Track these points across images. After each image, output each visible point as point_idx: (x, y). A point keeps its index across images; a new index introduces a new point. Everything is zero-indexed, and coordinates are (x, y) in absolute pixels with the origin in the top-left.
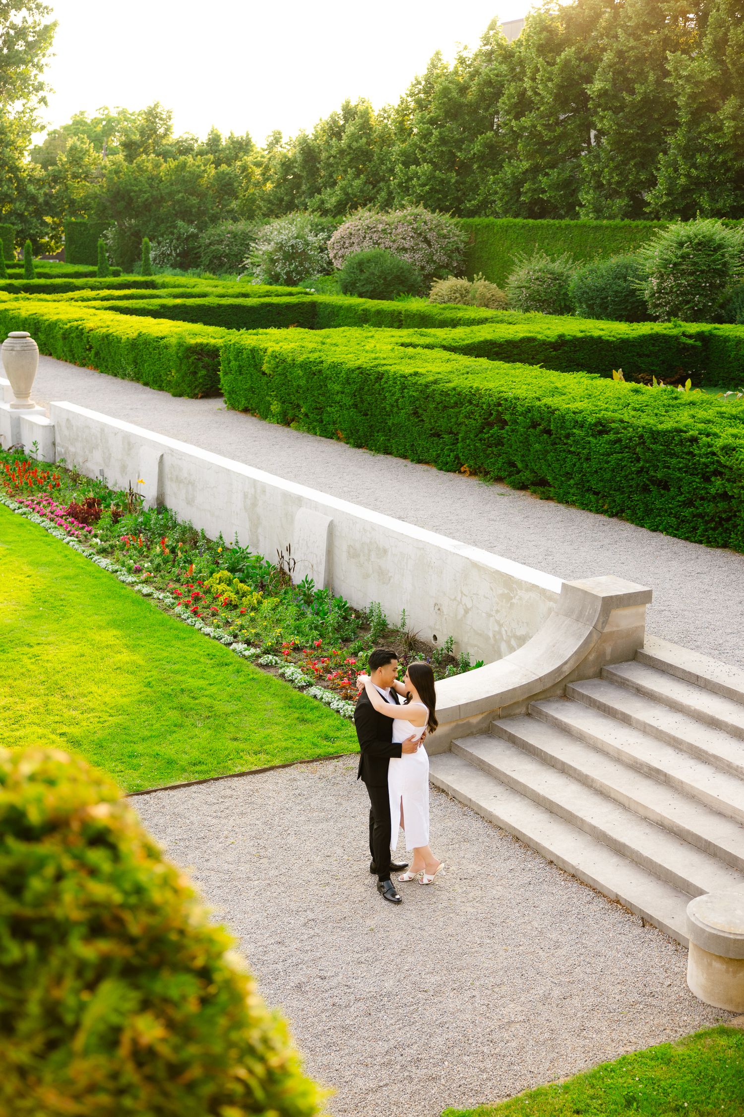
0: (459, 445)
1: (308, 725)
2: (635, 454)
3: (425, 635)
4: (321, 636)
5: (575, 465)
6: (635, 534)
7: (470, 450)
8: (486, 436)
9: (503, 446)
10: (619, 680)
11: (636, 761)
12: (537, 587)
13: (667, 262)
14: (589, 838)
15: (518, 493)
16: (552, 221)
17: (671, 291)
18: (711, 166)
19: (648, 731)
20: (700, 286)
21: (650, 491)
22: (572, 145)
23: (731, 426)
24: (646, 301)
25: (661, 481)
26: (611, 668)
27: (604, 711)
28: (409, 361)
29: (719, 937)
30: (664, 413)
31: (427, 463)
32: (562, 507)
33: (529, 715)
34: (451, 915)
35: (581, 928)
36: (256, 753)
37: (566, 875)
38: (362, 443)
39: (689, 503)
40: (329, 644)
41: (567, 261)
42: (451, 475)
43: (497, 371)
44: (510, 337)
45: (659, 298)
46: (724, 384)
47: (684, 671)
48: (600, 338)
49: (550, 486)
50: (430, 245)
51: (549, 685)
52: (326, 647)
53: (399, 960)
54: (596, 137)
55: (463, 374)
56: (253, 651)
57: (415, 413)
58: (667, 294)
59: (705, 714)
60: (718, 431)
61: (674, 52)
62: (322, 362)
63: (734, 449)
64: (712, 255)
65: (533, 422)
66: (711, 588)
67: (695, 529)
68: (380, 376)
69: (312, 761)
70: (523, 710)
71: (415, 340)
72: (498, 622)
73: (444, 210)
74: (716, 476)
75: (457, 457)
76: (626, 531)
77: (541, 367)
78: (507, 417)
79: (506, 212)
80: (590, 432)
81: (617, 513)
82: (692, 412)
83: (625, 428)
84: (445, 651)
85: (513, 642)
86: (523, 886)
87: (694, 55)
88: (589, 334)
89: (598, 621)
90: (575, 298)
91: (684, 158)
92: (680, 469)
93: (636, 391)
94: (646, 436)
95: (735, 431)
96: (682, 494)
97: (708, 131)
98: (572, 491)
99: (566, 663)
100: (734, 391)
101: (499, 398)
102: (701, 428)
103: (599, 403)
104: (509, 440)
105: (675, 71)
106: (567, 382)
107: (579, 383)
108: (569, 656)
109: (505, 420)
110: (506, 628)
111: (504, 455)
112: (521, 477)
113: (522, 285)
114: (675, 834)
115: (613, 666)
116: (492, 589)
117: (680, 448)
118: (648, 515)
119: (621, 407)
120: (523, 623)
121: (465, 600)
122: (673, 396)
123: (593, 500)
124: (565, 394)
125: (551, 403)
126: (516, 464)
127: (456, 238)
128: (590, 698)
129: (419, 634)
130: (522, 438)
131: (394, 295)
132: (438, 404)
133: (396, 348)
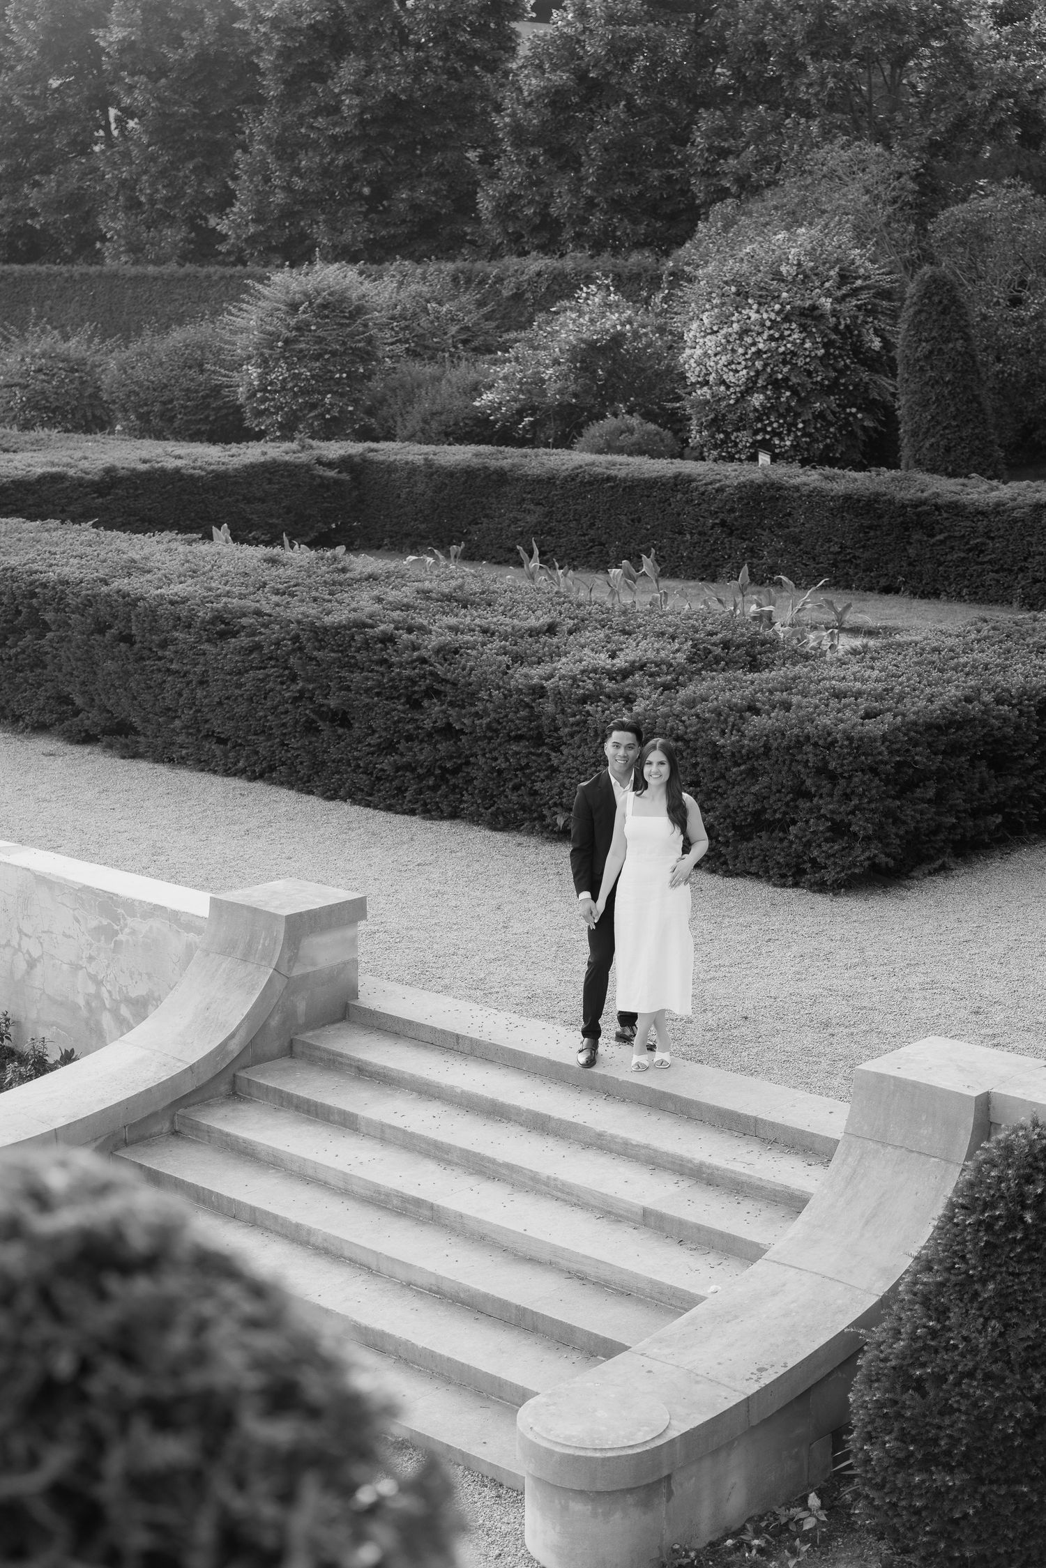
2: (286, 668)
5: (180, 695)
6: (299, 807)
8: (13, 651)
9: (45, 667)
10: (325, 1056)
11: (377, 1189)
12: (163, 909)
13: (275, 336)
15: (78, 750)
16: (55, 268)
17: (283, 388)
18: (326, 172)
19: (386, 1136)
20: (332, 378)
21: (318, 731)
22: (78, 134)
23: (444, 613)
24: (242, 406)
25: (335, 714)
26: (308, 1037)
27: (308, 1112)
29: (577, 1459)
30: (328, 597)
32: (162, 769)
33: (175, 1133)
39: (388, 747)
41: (90, 340)
43: (17, 535)
44: (17, 474)
45: (264, 400)
46: (392, 543)
47: (433, 1030)
48: (177, 471)
49: (137, 733)
51: (205, 1078)
54: (118, 119)
58: (276, 392)
59: (480, 1098)
60: (425, 623)
63: (456, 652)
64: (348, 325)
65: (97, 623)
66: (446, 888)
67: (401, 790)
70: (166, 1126)
72: (93, 978)
74: (430, 698)
76: (284, 801)
77: (95, 526)
78: (49, 616)
80: (204, 635)
81: (262, 772)
82: (376, 593)
83: (265, 626)
85: (125, 1011)
88: (157, 466)
89: (280, 957)
90: (114, 402)
91: (279, 158)
92: (367, 690)
93: (273, 561)
94: (304, 637)
95: (452, 621)
96: (374, 732)
97: (316, 113)
98: (180, 739)
99: (232, 1036)
100: (417, 553)
101: (32, 583)
102: (396, 618)
103: (213, 585)
104: (54, 657)
105: (250, 10)
106: (146, 551)
107: (169, 550)
108: (238, 1022)
109: (45, 622)
110: (109, 988)
111: (49, 685)
112: (82, 720)
113: (12, 381)
114: (463, 1303)
115: (310, 1034)
116: (78, 921)
117: (364, 653)
118: (317, 773)
119: (251, 589)
120: (140, 974)
121: (27, 944)
122: (340, 566)
123: (218, 753)
124: (149, 572)
125: (127, 588)
126: (72, 700)
128: (281, 1091)
130: (79, 653)
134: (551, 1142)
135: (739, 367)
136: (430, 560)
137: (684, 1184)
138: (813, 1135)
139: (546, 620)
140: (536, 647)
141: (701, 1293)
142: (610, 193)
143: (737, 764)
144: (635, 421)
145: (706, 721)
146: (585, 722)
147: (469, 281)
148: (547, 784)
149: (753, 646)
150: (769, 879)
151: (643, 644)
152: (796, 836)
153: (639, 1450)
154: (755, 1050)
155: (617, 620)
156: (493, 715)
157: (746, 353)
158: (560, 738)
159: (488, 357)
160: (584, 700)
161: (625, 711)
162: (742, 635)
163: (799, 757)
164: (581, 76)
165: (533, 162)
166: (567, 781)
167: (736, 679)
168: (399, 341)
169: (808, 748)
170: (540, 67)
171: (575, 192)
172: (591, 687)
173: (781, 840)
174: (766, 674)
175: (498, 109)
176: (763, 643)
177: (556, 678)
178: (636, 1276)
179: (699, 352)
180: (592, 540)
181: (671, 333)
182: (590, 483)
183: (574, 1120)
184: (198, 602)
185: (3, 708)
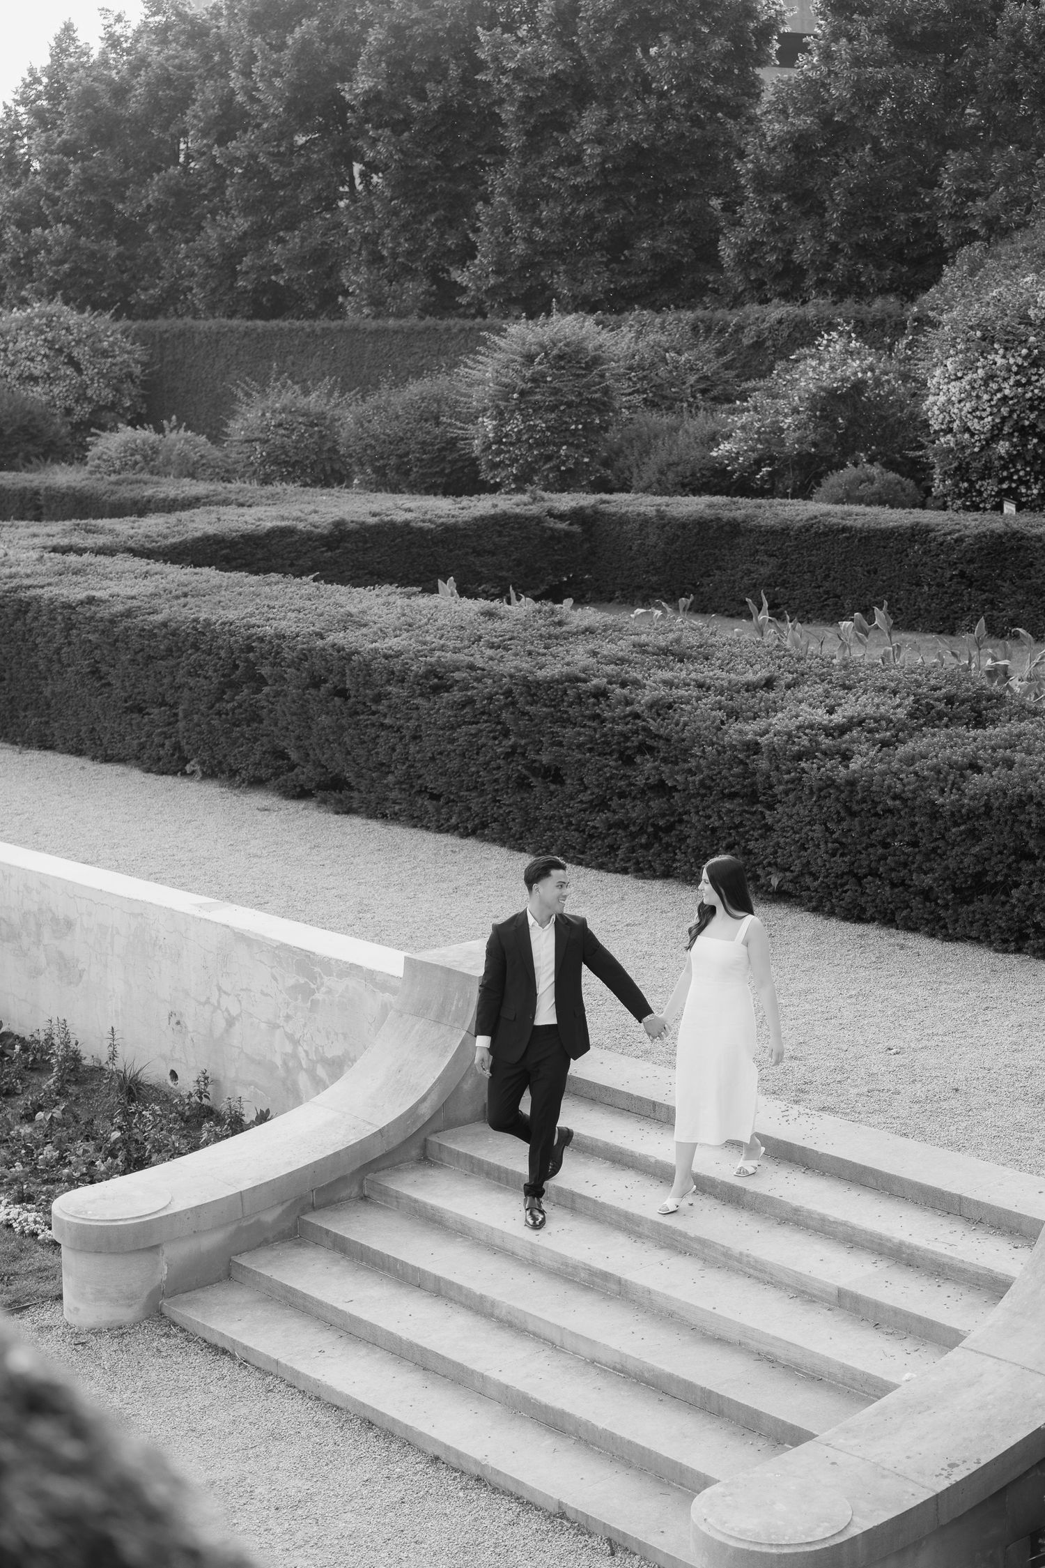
0: (181, 725)
2: (499, 723)
3: (154, 1073)
5: (394, 750)
6: (510, 864)
7: (201, 733)
8: (230, 705)
9: (261, 722)
11: (565, 1261)
12: (359, 968)
13: (510, 388)
14: (499, 1408)
15: (292, 805)
16: (298, 323)
17: (519, 440)
18: (566, 223)
20: (567, 429)
21: (530, 787)
22: (323, 190)
23: (660, 667)
24: (477, 458)
25: (548, 770)
27: (499, 1179)
28: (74, 579)
29: (752, 1554)
30: (542, 651)
31: (121, 760)
32: (375, 825)
33: (365, 1198)
37: (465, 1479)
39: (601, 804)
41: (330, 394)
42: (169, 780)
43: (238, 589)
44: (247, 528)
45: (499, 452)
46: (624, 596)
47: (630, 1096)
48: (407, 524)
49: (351, 788)
50: (79, 371)
51: (396, 1142)
54: (362, 174)
55: (177, 597)
57: (95, 672)
58: (512, 444)
60: (640, 677)
61: (489, 29)
63: (670, 707)
64: (584, 376)
65: (312, 677)
67: (613, 848)
68: (23, 608)
70: (354, 1190)
71: (77, 540)
72: (290, 1037)
73: (99, 306)
74: (643, 754)
75: (177, 747)
77: (315, 580)
78: (265, 671)
79: (212, 308)
80: (418, 689)
81: (474, 829)
82: (591, 646)
83: (478, 680)
84: (195, 1099)
85: (321, 1072)
86: (392, 1507)
87: (523, 32)
88: (386, 519)
90: (351, 456)
91: (520, 210)
92: (580, 746)
93: (490, 614)
94: (517, 691)
95: (668, 675)
96: (586, 788)
97: (557, 165)
98: (392, 795)
99: (423, 1099)
100: (644, 607)
101: (249, 638)
102: (610, 672)
103: (428, 638)
104: (271, 711)
105: (493, 61)
106: (366, 603)
107: (387, 604)
108: (429, 1086)
109: (262, 676)
110: (306, 1048)
111: (265, 739)
112: (297, 775)
113: (253, 437)
114: (648, 1384)
116: (276, 979)
117: (577, 708)
118: (529, 830)
119: (466, 643)
120: (336, 1034)
121: (227, 1002)
122: (556, 620)
123: (431, 809)
124: (365, 625)
125: (341, 642)
126: (287, 754)
127: (126, 356)
128: (471, 1157)
129: (145, 1071)
130: (294, 707)
131: (19, 461)
132: (136, 653)
133: (46, 555)
134: (745, 1216)
135: (984, 414)
136: (658, 613)
137: (882, 1265)
138: (1020, 1215)
139: (764, 674)
140: (752, 701)
141: (894, 1380)
142: (855, 238)
143: (956, 824)
144: (875, 470)
145: (925, 779)
146: (800, 779)
147: (708, 330)
148: (761, 844)
149: (979, 702)
150: (990, 944)
151: (863, 699)
152: (1019, 900)
153: (817, 1547)
154: (964, 1124)
155: (838, 674)
156: (706, 772)
157: (991, 400)
158: (775, 796)
159: (726, 406)
160: (799, 757)
161: (841, 768)
162: (968, 690)
163: (1021, 817)
164: (826, 120)
165: (776, 209)
166: (782, 840)
167: (958, 736)
168: (637, 391)
169: (1031, 808)
170: (784, 112)
171: (819, 237)
172: (806, 743)
173: (1004, 904)
174: (990, 731)
175: (741, 155)
176: (989, 699)
177: (771, 734)
178: (827, 1360)
179: (942, 398)
180: (827, 592)
181: (915, 380)
182: (825, 534)
183: (770, 1194)
184: (412, 655)
185: (220, 763)
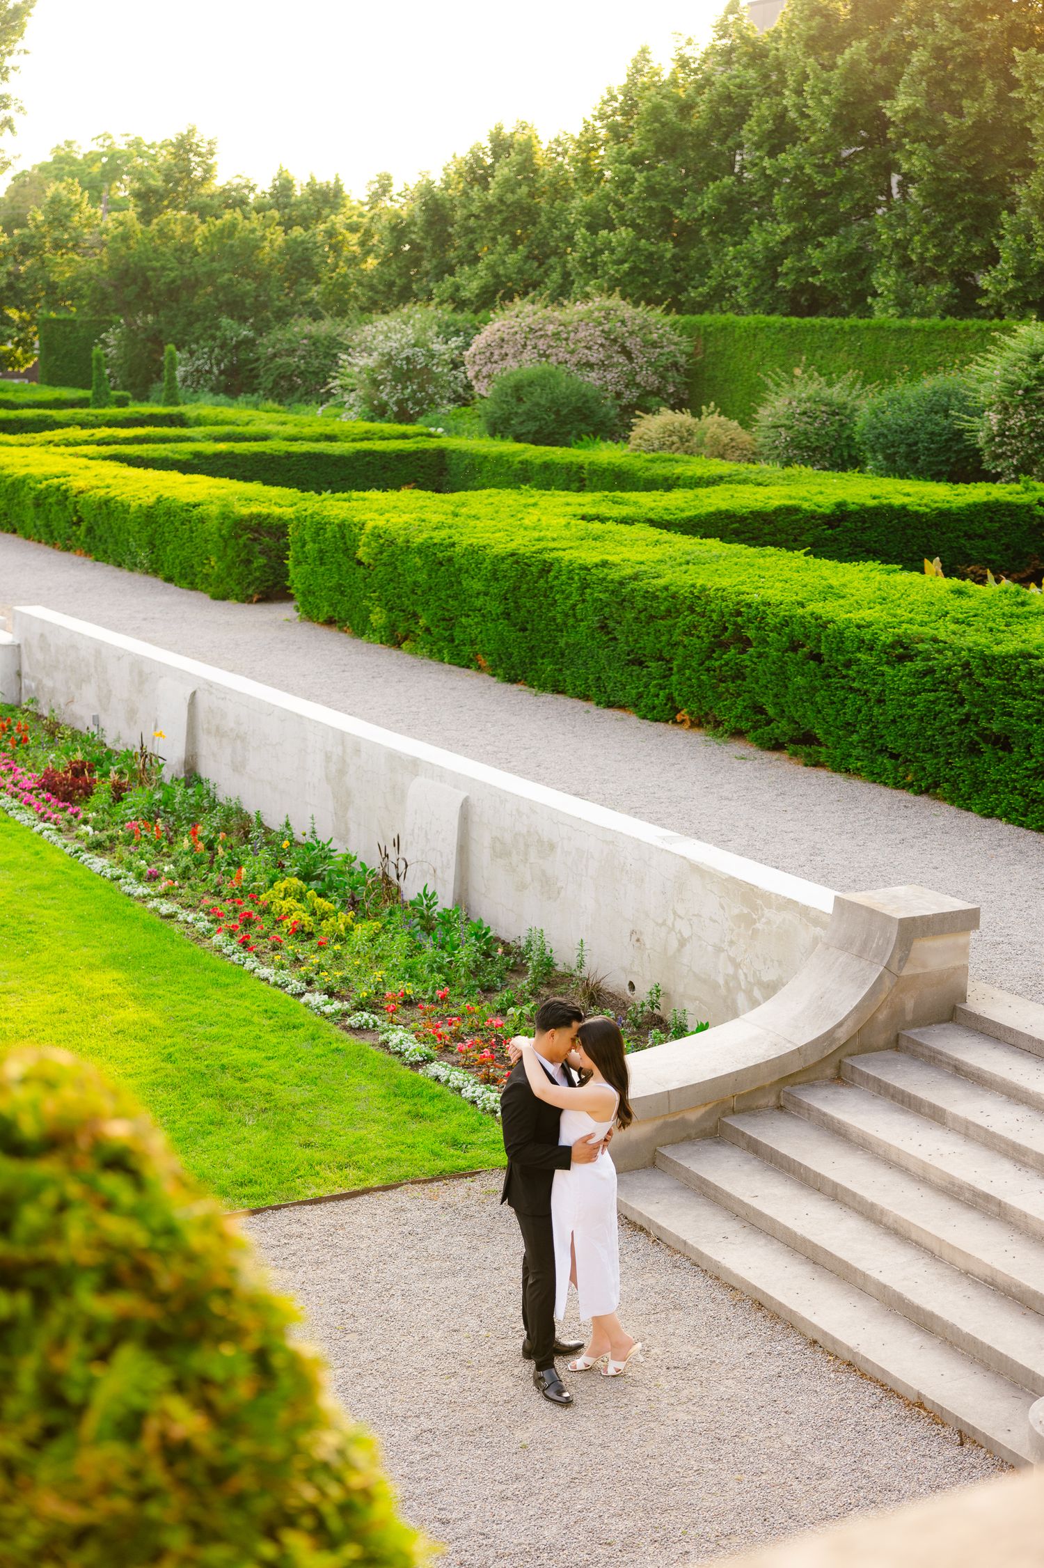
0: (674, 678)
1: (426, 1124)
2: (956, 692)
3: (615, 982)
4: (448, 982)
5: (860, 711)
6: (956, 821)
7: (690, 686)
8: (718, 663)
9: (744, 680)
10: (927, 1052)
11: (952, 1181)
12: (796, 903)
13: (1014, 385)
14: (876, 1304)
16: (828, 321)
17: (1021, 434)
19: (970, 1132)
21: (980, 752)
22: (861, 198)
24: (981, 449)
25: (998, 738)
26: (914, 1033)
27: (902, 1102)
28: (593, 544)
30: (1003, 628)
31: (622, 707)
32: (839, 778)
33: (780, 1108)
34: (652, 1425)
35: (860, 1446)
36: (340, 1168)
37: (838, 1362)
38: (517, 675)
40: (461, 995)
41: (853, 385)
42: (661, 726)
43: (735, 560)
44: (757, 506)
45: (1001, 444)
47: (1031, 1039)
48: (904, 507)
49: (820, 744)
50: (630, 359)
51: (812, 1060)
52: (456, 1000)
53: (566, 1496)
54: (900, 184)
55: (680, 564)
56: (337, 1005)
57: (603, 627)
58: (1014, 437)
61: (1025, 50)
62: (453, 545)
65: (792, 642)
68: (546, 568)
69: (431, 1181)
70: (772, 1100)
71: (604, 510)
72: (732, 960)
73: (653, 301)
75: (670, 698)
76: (942, 816)
77: (806, 554)
78: (751, 634)
79: (754, 305)
80: (884, 658)
81: (928, 788)
83: (939, 652)
84: (647, 1008)
85: (757, 993)
86: (769, 1379)
88: (885, 502)
89: (891, 956)
90: (865, 443)
92: (1028, 717)
94: (974, 663)
96: (1032, 757)
98: (855, 752)
99: (840, 1025)
101: (738, 603)
103: (899, 612)
104: (753, 670)
105: (1026, 80)
106: (848, 577)
107: (867, 579)
108: (846, 1013)
109: (748, 639)
110: (745, 971)
111: (746, 695)
112: (773, 729)
113: (779, 423)
114: (1014, 1298)
115: (917, 1030)
116: (723, 908)
117: (1028, 682)
118: (977, 792)
119: (933, 617)
120: (772, 961)
121: (681, 926)
122: (1019, 600)
123: (889, 766)
124: (843, 597)
125: (821, 612)
126: (765, 710)
127: (673, 347)
128: (879, 1080)
129: (607, 979)
130: (774, 668)
131: (572, 438)
132: (640, 612)
133: (573, 522)
184: (881, 626)
185: (707, 714)
